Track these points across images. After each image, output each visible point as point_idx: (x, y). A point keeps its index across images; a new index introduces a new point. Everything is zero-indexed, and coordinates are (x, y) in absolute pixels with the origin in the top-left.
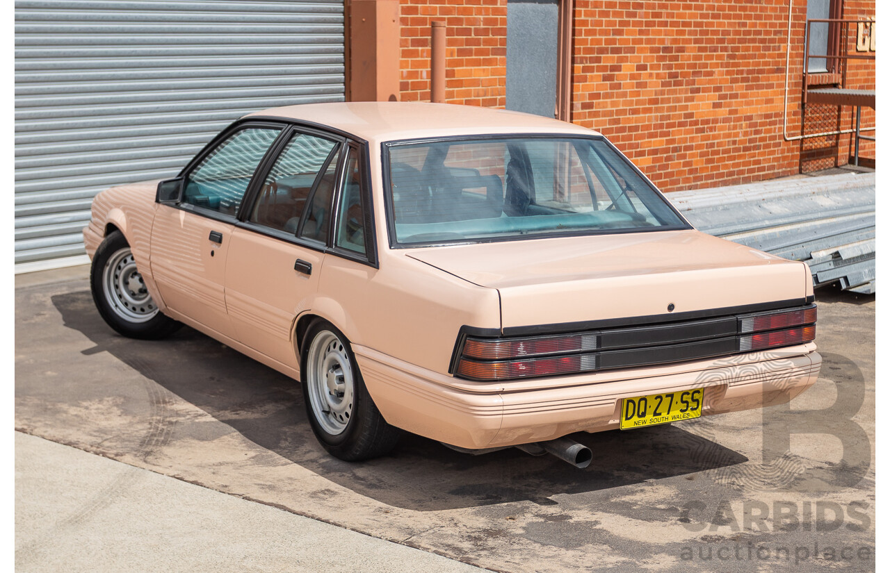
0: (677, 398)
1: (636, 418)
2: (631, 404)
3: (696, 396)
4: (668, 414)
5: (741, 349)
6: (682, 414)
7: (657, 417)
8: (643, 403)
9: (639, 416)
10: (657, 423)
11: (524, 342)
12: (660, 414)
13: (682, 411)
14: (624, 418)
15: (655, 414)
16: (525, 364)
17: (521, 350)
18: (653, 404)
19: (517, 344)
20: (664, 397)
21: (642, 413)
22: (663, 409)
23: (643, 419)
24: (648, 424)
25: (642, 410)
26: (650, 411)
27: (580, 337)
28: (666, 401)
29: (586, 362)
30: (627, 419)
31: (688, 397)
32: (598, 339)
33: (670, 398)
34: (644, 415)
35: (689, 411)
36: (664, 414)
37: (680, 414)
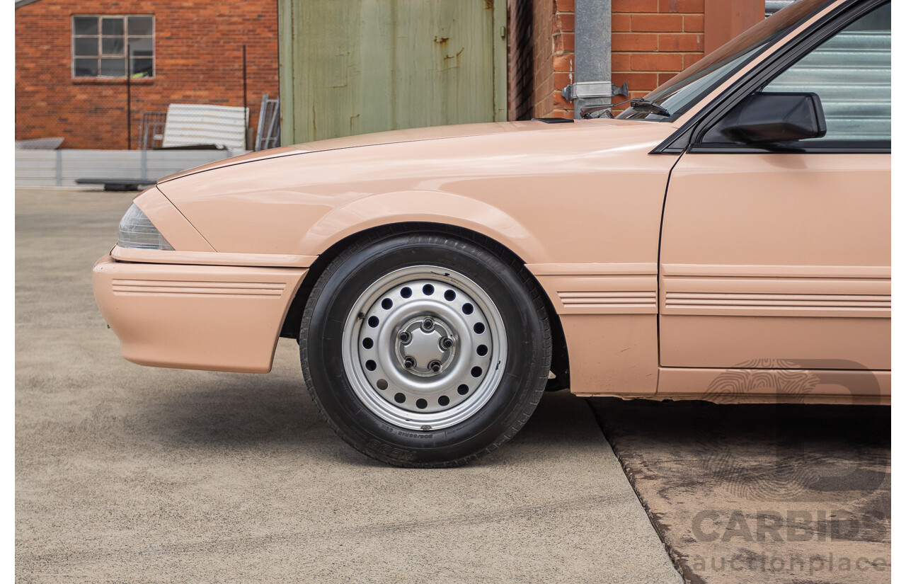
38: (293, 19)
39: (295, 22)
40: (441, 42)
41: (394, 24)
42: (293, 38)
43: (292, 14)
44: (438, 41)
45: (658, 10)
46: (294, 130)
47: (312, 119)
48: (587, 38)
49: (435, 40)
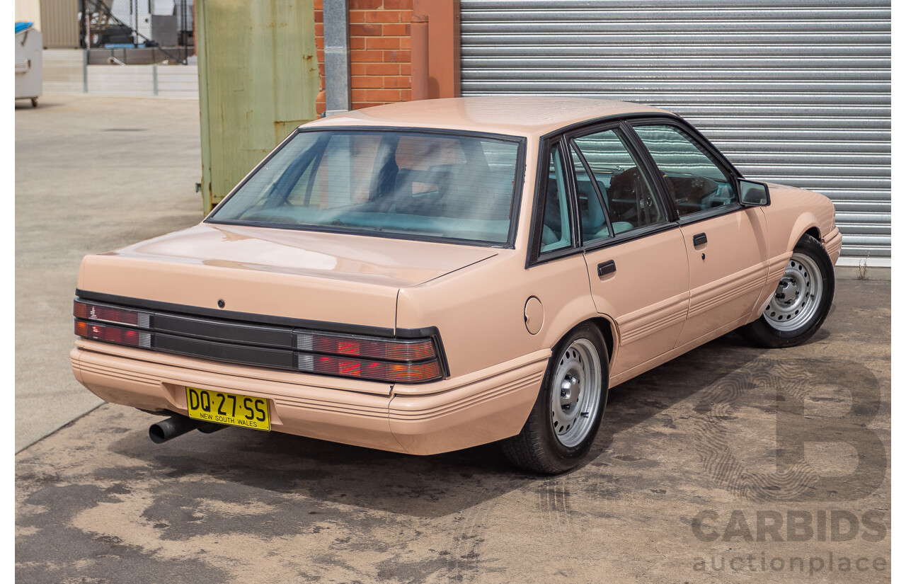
0: (240, 402)
1: (200, 410)
2: (193, 393)
3: (259, 405)
4: (233, 416)
5: (301, 367)
6: (249, 421)
7: (223, 416)
8: (205, 396)
9: (205, 410)
10: (223, 422)
11: (96, 308)
12: (225, 414)
13: (247, 417)
15: (220, 412)
16: (97, 328)
17: (93, 314)
18: (216, 401)
19: (90, 307)
20: (226, 397)
21: (207, 407)
22: (227, 408)
23: (207, 413)
24: (214, 420)
25: (206, 404)
26: (214, 408)
27: (136, 313)
28: (229, 402)
29: (146, 339)
31: (251, 405)
32: (152, 319)
33: (232, 400)
34: (208, 409)
35: (255, 419)
36: (229, 415)
37: (246, 420)
38: (206, 43)
39: (208, 44)
40: (308, 59)
41: (275, 46)
42: (206, 56)
43: (205, 39)
44: (306, 57)
45: (383, 60)
46: (209, 121)
47: (220, 113)
48: (331, 81)
49: (304, 58)
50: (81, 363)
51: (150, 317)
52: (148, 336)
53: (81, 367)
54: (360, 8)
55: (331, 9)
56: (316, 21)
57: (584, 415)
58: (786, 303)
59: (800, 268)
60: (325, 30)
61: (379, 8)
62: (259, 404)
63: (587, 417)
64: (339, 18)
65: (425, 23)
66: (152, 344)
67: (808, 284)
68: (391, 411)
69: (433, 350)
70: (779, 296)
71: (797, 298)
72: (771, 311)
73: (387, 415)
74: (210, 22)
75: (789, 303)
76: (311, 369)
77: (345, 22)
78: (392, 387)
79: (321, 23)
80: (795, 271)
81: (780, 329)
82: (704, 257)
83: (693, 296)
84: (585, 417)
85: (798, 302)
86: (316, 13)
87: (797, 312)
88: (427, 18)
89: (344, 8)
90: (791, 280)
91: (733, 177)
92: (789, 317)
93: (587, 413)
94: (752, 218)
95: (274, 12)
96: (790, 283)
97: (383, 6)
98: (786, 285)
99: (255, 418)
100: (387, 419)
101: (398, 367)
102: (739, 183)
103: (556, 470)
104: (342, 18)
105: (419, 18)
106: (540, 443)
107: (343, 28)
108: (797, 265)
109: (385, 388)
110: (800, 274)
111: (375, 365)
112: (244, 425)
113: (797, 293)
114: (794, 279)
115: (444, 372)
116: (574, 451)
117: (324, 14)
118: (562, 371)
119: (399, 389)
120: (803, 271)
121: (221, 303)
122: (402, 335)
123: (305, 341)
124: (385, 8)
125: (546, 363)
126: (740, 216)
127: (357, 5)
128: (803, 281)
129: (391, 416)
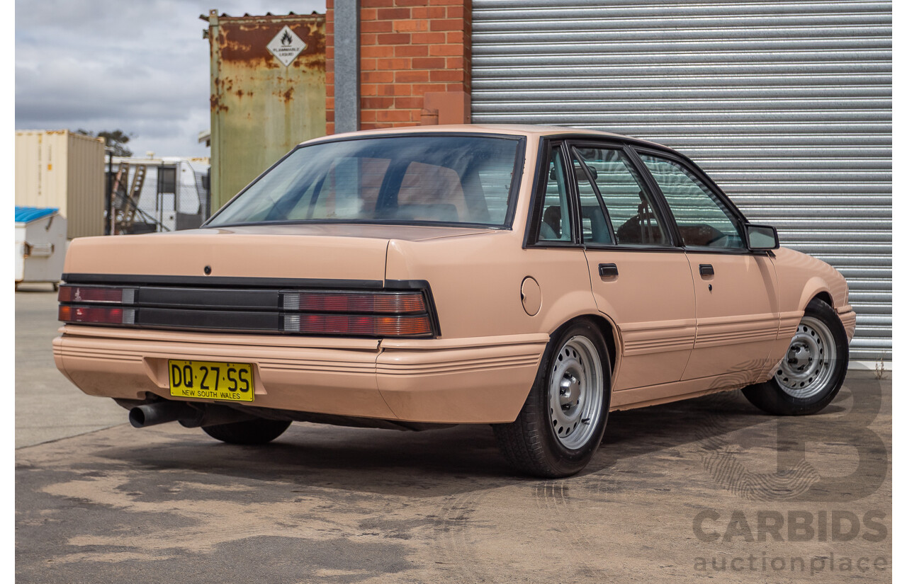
0: (223, 373)
1: (183, 387)
2: (176, 370)
3: (244, 376)
4: (216, 389)
5: (287, 329)
6: (232, 393)
7: (205, 391)
8: (188, 371)
9: (187, 386)
10: (206, 397)
11: (81, 288)
12: (207, 388)
13: (230, 389)
14: (172, 385)
15: (202, 387)
16: (81, 311)
17: (78, 296)
18: (199, 374)
19: (74, 289)
20: (209, 369)
21: (189, 382)
22: (210, 382)
23: (190, 389)
24: (196, 395)
25: (188, 380)
26: (197, 383)
27: (121, 289)
28: (212, 374)
29: (130, 316)
30: (175, 386)
31: (234, 375)
32: (137, 293)
33: (216, 372)
34: (190, 385)
35: (238, 391)
36: (212, 389)
37: (229, 392)
50: (63, 348)
51: (135, 291)
52: (132, 313)
53: (63, 353)
54: (371, 107)
55: (342, 107)
56: (327, 120)
57: (585, 421)
58: (799, 369)
59: (813, 334)
60: (336, 128)
61: (390, 107)
62: (243, 374)
63: (589, 424)
64: (351, 116)
65: (435, 117)
66: (136, 320)
67: (821, 351)
68: (378, 366)
69: (423, 304)
70: (793, 361)
71: (810, 364)
72: (783, 376)
73: (374, 370)
74: (224, 142)
75: (802, 369)
76: (297, 329)
77: (356, 120)
78: (380, 342)
79: (332, 123)
80: (808, 337)
81: (792, 395)
82: (710, 288)
83: (699, 326)
84: (586, 423)
85: (811, 368)
86: (327, 113)
87: (810, 380)
88: (437, 111)
89: (355, 106)
90: (804, 346)
91: (741, 223)
92: (802, 384)
93: (588, 419)
94: (761, 266)
95: (288, 132)
96: (802, 349)
97: (394, 106)
98: (798, 349)
99: (238, 389)
100: (375, 375)
101: (387, 320)
102: (747, 228)
103: (554, 471)
104: (353, 115)
105: (429, 111)
106: (537, 436)
107: (353, 126)
108: (809, 331)
109: (373, 344)
110: (813, 340)
111: (363, 320)
112: (227, 398)
113: (810, 360)
114: (807, 345)
115: (435, 330)
116: (573, 454)
117: (336, 112)
118: (561, 367)
119: (386, 343)
120: (816, 337)
121: (208, 270)
122: (392, 287)
123: (292, 301)
124: (396, 108)
125: (544, 347)
126: (748, 260)
127: (368, 105)
128: (817, 348)
129: (378, 371)
